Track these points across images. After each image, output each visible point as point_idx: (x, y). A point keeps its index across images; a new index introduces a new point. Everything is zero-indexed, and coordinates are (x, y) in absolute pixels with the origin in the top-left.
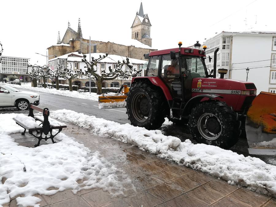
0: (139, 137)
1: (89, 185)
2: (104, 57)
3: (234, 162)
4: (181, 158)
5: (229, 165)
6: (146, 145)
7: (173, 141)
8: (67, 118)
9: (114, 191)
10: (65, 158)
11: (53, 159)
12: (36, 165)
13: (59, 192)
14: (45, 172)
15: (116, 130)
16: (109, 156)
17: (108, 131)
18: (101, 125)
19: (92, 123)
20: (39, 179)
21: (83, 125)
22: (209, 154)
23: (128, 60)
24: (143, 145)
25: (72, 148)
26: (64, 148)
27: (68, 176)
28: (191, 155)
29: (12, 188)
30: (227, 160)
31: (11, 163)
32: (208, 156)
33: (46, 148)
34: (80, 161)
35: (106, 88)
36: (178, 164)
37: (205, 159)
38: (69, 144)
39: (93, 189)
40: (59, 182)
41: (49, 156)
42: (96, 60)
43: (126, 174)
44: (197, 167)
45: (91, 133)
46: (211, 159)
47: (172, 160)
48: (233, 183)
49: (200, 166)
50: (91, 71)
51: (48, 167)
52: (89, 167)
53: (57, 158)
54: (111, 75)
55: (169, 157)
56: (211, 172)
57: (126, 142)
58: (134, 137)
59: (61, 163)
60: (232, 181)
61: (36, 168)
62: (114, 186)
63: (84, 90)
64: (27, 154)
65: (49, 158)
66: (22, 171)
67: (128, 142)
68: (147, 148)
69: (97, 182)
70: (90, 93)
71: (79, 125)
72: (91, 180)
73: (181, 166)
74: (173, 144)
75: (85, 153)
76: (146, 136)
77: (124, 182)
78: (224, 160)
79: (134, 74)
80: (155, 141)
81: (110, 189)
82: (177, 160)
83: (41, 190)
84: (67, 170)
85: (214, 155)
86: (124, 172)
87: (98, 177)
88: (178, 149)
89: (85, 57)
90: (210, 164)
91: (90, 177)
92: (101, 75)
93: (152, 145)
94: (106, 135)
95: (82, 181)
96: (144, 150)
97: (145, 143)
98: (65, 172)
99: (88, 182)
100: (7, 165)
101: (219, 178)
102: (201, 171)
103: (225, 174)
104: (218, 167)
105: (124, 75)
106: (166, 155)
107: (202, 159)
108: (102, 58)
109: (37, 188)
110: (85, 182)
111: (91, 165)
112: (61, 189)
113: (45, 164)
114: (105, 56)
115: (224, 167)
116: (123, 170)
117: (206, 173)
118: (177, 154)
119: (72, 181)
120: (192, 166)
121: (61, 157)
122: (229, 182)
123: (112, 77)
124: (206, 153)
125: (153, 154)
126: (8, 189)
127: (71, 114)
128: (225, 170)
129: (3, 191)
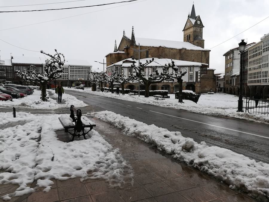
0: (160, 137)
1: (95, 176)
2: (151, 62)
3: (241, 167)
4: (192, 159)
5: (233, 169)
6: (163, 145)
7: (187, 143)
8: (107, 118)
9: (114, 182)
10: (87, 152)
11: (77, 152)
12: (63, 156)
13: (70, 179)
14: (66, 162)
15: (141, 130)
16: (126, 153)
17: (135, 131)
18: (132, 125)
19: (124, 123)
20: (59, 167)
21: (117, 125)
22: (219, 157)
23: (173, 62)
24: (161, 145)
25: (97, 145)
26: (90, 144)
27: (82, 167)
28: (201, 157)
29: (38, 172)
30: (233, 164)
31: (45, 153)
32: (216, 159)
33: (76, 143)
34: (99, 155)
35: (154, 91)
36: (187, 164)
37: (213, 161)
38: (95, 141)
39: (98, 179)
40: (74, 171)
41: (75, 150)
42: (143, 65)
43: (132, 169)
44: (204, 169)
45: (122, 132)
46: (219, 161)
47: (183, 160)
48: (234, 187)
49: (206, 168)
50: (139, 75)
51: (71, 159)
52: (104, 161)
53: (80, 152)
54: (158, 78)
55: (182, 157)
56: (216, 175)
57: (148, 142)
58: (155, 138)
59: (81, 156)
60: (233, 186)
61: (60, 159)
62: (116, 179)
63: (134, 93)
64: (60, 147)
65: (74, 152)
66: (50, 160)
67: (149, 142)
68: (164, 148)
69: (104, 174)
70: (139, 96)
71: (115, 125)
72: (100, 172)
73: (190, 167)
74: (186, 145)
75: (106, 150)
76: (166, 136)
77: (127, 176)
78: (230, 164)
79: (178, 76)
80: (174, 142)
81: (111, 181)
82: (188, 161)
83: (58, 176)
84: (85, 162)
85: (223, 158)
86: (132, 168)
87: (107, 170)
88: (191, 150)
89: (134, 62)
90: (217, 166)
91: (100, 169)
92: (147, 79)
93: (170, 145)
94: (133, 134)
95: (92, 172)
96: (161, 150)
97: (163, 143)
98: (82, 164)
99: (95, 174)
100: (42, 155)
101: (222, 182)
102: (207, 173)
103: (228, 178)
104: (222, 170)
105: (171, 77)
106: (179, 156)
107: (209, 162)
108: (149, 63)
109: (54, 174)
110: (94, 173)
111: (105, 160)
112: (73, 176)
113: (69, 156)
114: (152, 60)
115: (229, 170)
116: (131, 166)
117: (211, 175)
118: (189, 155)
119: (83, 171)
120: (199, 167)
121: (85, 151)
122: (231, 186)
123: (159, 80)
124: (216, 156)
125: (169, 154)
126: (36, 172)
127: (111, 115)
128: (228, 173)
129: (32, 174)
